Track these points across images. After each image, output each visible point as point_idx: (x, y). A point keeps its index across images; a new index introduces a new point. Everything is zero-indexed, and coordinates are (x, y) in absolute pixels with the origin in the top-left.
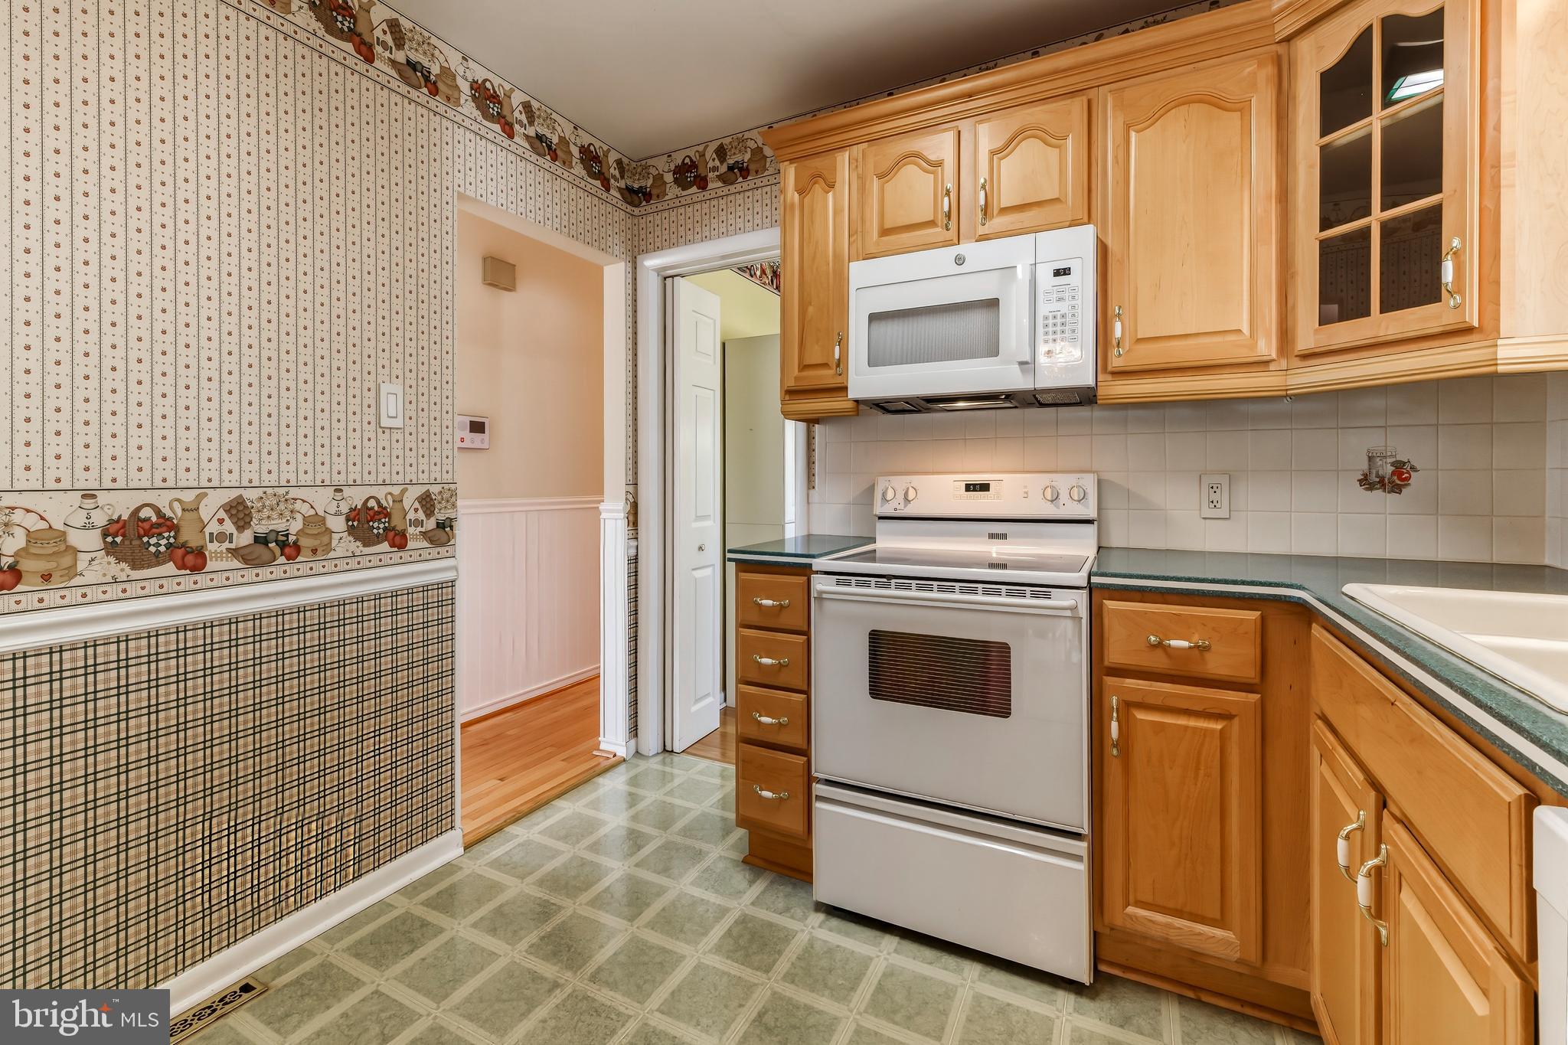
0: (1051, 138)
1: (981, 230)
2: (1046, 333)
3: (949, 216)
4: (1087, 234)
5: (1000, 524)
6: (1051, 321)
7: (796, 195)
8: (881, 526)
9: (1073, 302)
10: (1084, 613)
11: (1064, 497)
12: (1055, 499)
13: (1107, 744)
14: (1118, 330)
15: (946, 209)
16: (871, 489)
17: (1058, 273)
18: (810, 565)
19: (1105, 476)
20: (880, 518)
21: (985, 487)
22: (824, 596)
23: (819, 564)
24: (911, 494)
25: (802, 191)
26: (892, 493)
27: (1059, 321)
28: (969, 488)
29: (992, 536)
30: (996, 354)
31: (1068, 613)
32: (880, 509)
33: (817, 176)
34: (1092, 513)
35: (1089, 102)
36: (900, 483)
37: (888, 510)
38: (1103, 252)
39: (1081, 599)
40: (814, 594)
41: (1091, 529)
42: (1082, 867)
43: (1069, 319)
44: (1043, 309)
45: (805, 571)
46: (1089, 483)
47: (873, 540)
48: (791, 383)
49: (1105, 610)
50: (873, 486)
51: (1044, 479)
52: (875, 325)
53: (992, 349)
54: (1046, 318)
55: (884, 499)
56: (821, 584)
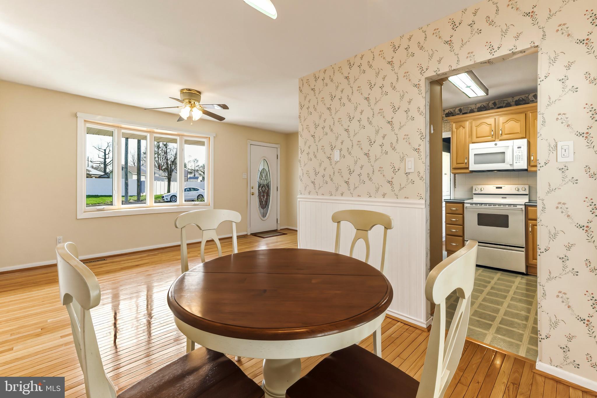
0: (517, 121)
1: (500, 138)
2: (516, 159)
3: (493, 135)
4: (525, 141)
5: (504, 195)
6: (517, 157)
7: (455, 130)
8: (474, 196)
9: (522, 153)
10: (524, 209)
11: (520, 190)
12: (518, 190)
13: (529, 232)
14: (532, 158)
15: (492, 134)
16: (472, 188)
17: (519, 148)
18: (464, 202)
19: (530, 185)
20: (474, 194)
21: (501, 188)
22: (467, 207)
23: (465, 201)
24: (482, 189)
25: (457, 129)
26: (478, 189)
27: (519, 156)
28: (497, 188)
29: (502, 198)
30: (505, 162)
31: (521, 209)
32: (474, 192)
33: (461, 126)
34: (528, 193)
35: (526, 114)
36: (480, 187)
37: (477, 192)
38: (529, 143)
39: (523, 207)
40: (465, 207)
41: (528, 196)
42: (524, 253)
43: (521, 156)
44: (515, 154)
45: (463, 203)
46: (527, 187)
47: (473, 199)
48: (454, 167)
49: (528, 209)
50: (472, 187)
51: (516, 186)
52: (476, 156)
53: (503, 161)
54: (516, 156)
55: (475, 190)
56: (466, 205)
